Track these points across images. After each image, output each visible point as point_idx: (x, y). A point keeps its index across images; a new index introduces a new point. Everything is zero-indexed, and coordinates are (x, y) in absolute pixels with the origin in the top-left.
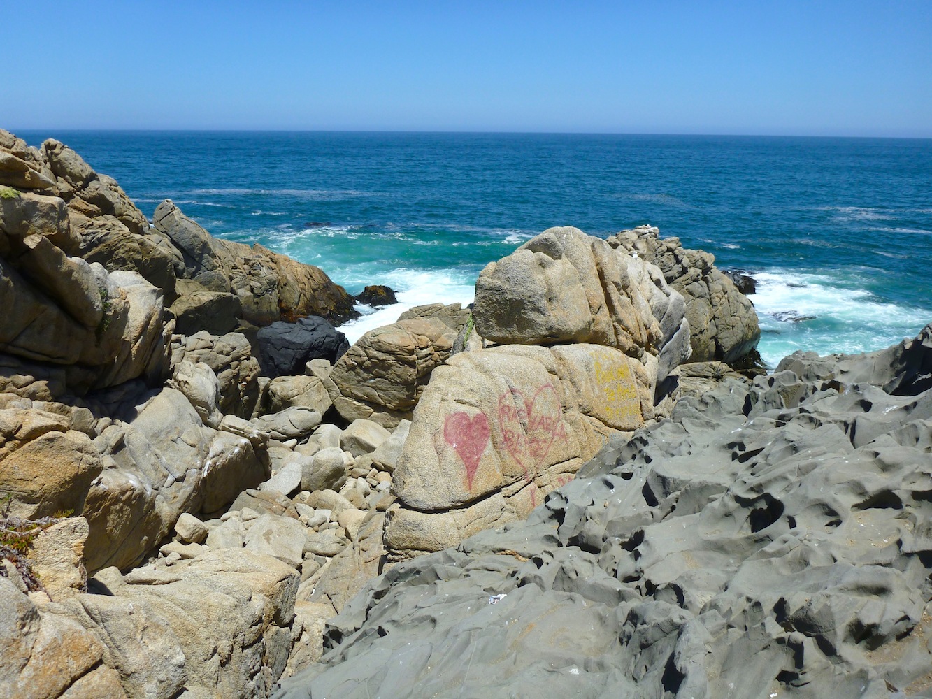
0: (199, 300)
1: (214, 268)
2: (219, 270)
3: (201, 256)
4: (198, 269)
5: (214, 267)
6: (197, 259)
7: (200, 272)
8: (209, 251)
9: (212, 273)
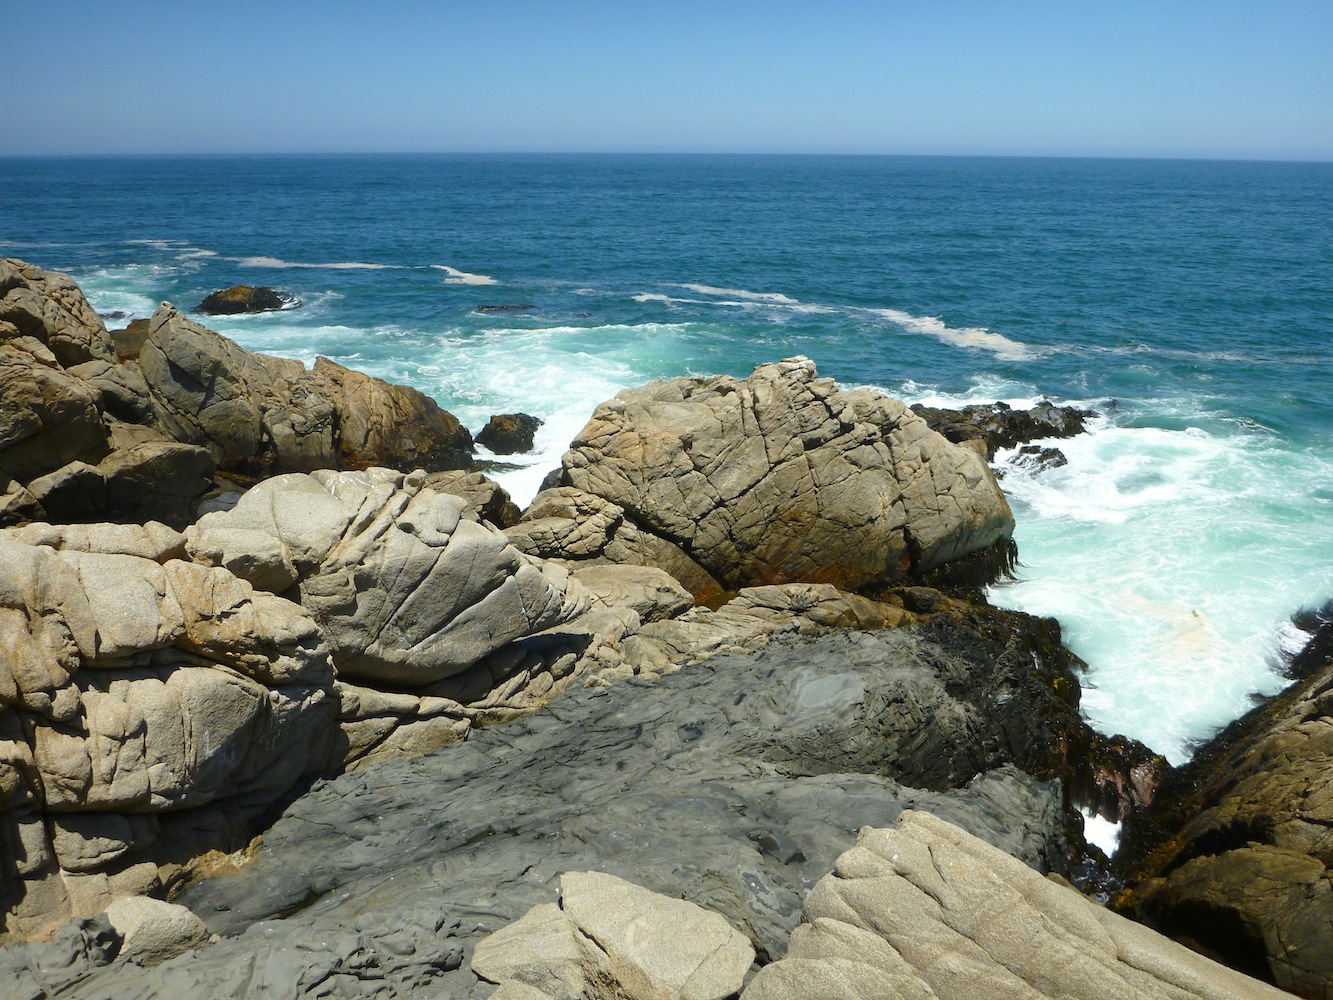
0: (142, 455)
1: (232, 396)
2: (241, 400)
3: (212, 380)
4: (208, 398)
5: (233, 394)
6: (206, 384)
7: (212, 401)
8: (225, 373)
9: (230, 403)
